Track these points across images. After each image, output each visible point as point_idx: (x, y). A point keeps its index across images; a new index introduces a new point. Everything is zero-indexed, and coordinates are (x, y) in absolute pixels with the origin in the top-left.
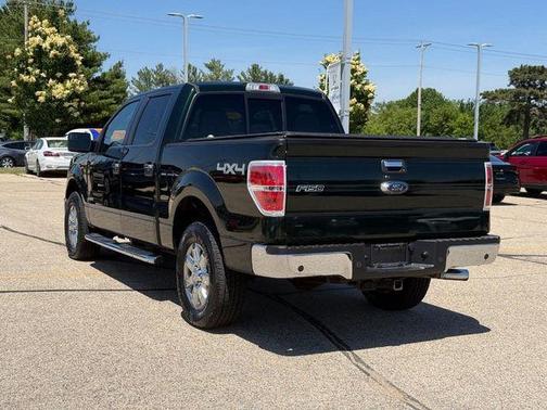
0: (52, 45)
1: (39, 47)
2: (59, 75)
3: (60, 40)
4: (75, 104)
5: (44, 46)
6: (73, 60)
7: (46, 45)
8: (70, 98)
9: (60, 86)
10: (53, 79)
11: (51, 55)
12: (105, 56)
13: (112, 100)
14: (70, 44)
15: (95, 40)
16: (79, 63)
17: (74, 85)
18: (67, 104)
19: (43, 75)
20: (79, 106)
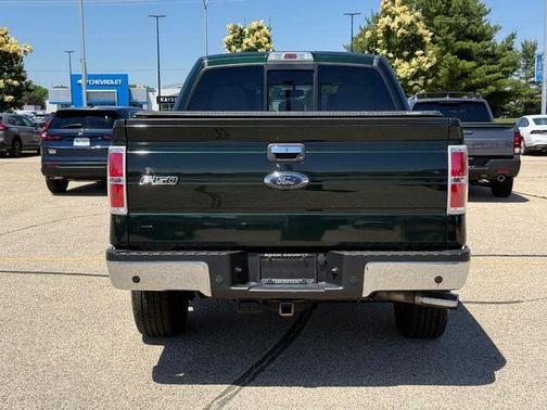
0: (400, 24)
1: (388, 27)
2: (406, 53)
3: (408, 19)
4: (421, 82)
5: (392, 25)
6: (421, 37)
7: (394, 25)
8: (415, 76)
9: (406, 65)
10: (399, 58)
11: (398, 35)
12: (496, 29)
13: (499, 74)
14: (418, 20)
15: (486, 13)
16: (428, 39)
17: (420, 64)
18: (411, 83)
19: (391, 55)
20: (425, 83)
